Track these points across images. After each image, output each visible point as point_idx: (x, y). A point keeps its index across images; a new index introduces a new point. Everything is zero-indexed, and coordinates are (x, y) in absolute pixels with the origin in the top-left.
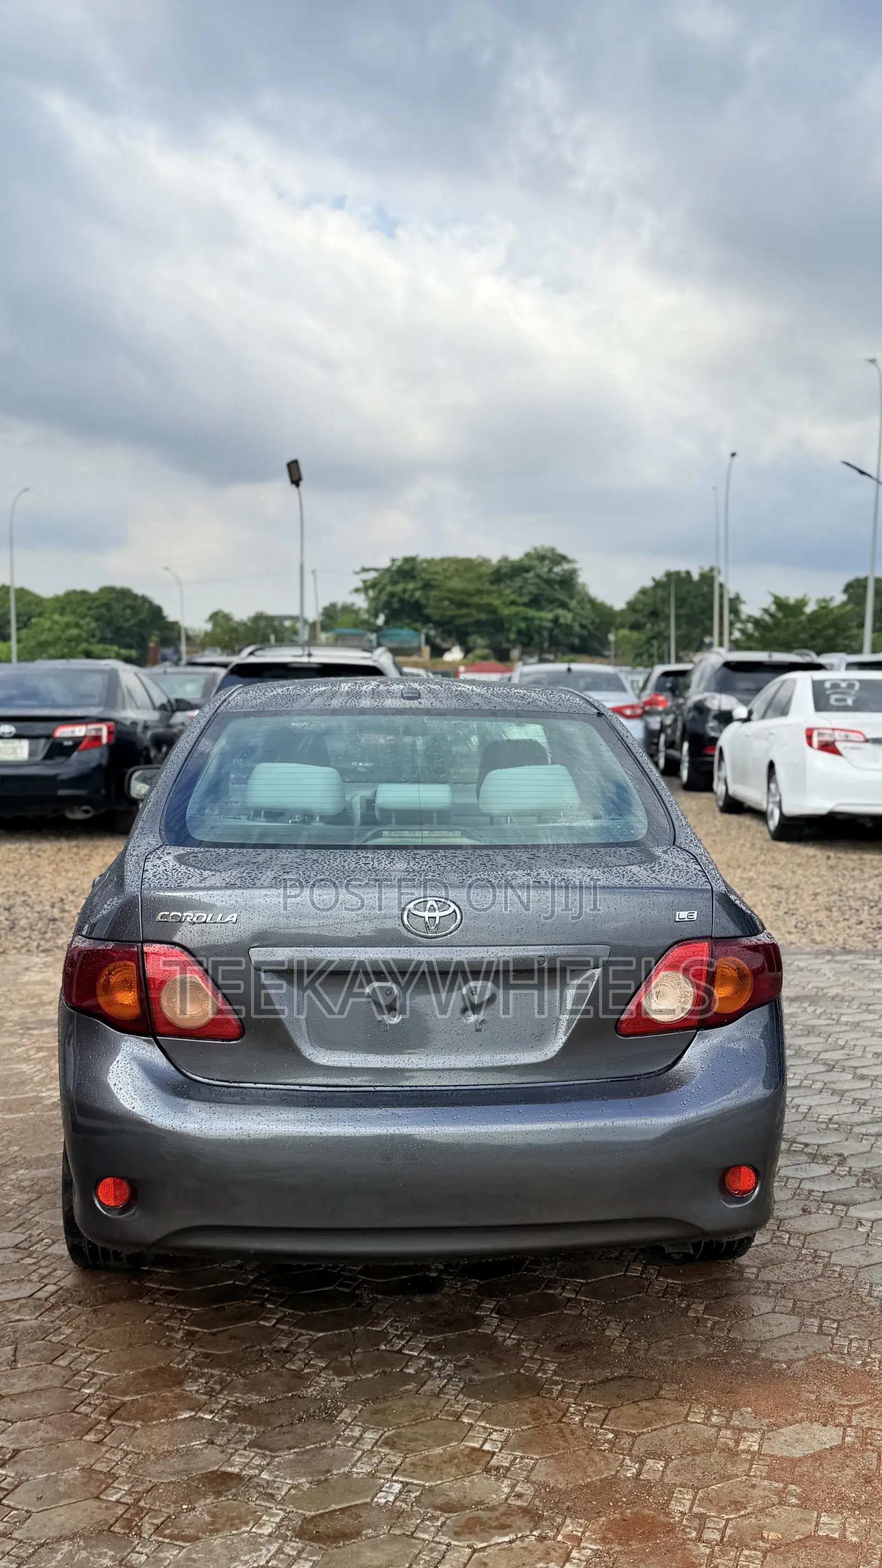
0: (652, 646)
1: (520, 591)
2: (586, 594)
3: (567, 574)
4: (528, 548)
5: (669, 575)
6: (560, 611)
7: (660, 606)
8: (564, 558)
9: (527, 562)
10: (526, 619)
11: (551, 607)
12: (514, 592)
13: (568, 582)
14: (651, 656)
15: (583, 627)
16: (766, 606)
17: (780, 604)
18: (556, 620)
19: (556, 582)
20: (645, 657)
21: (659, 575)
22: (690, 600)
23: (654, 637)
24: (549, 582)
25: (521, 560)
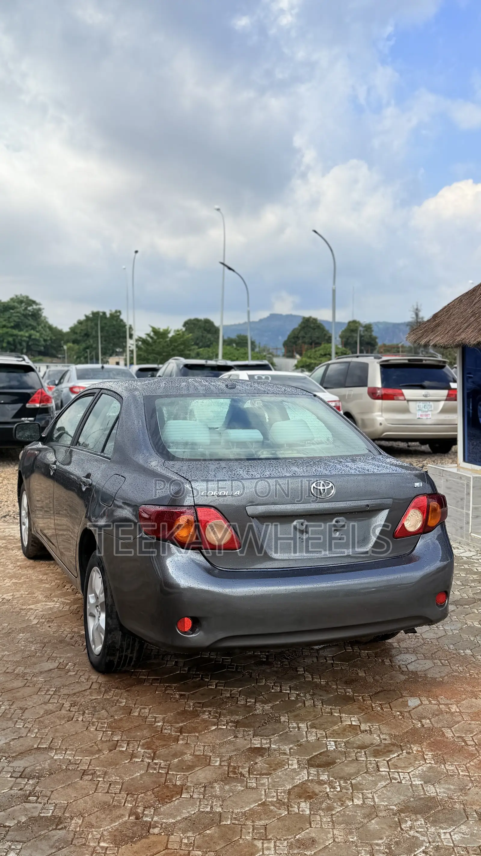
0: (87, 352)
1: (8, 319)
2: (47, 322)
3: (35, 311)
4: (12, 296)
5: (93, 314)
6: (32, 332)
7: (89, 330)
8: (34, 302)
9: (12, 304)
10: (12, 335)
11: (27, 329)
12: (5, 320)
13: (36, 315)
14: (86, 358)
15: (45, 340)
16: (148, 332)
17: (155, 331)
18: (30, 337)
19: (29, 315)
20: (82, 359)
21: (89, 313)
22: (107, 328)
23: (87, 348)
24: (25, 316)
25: (8, 302)
